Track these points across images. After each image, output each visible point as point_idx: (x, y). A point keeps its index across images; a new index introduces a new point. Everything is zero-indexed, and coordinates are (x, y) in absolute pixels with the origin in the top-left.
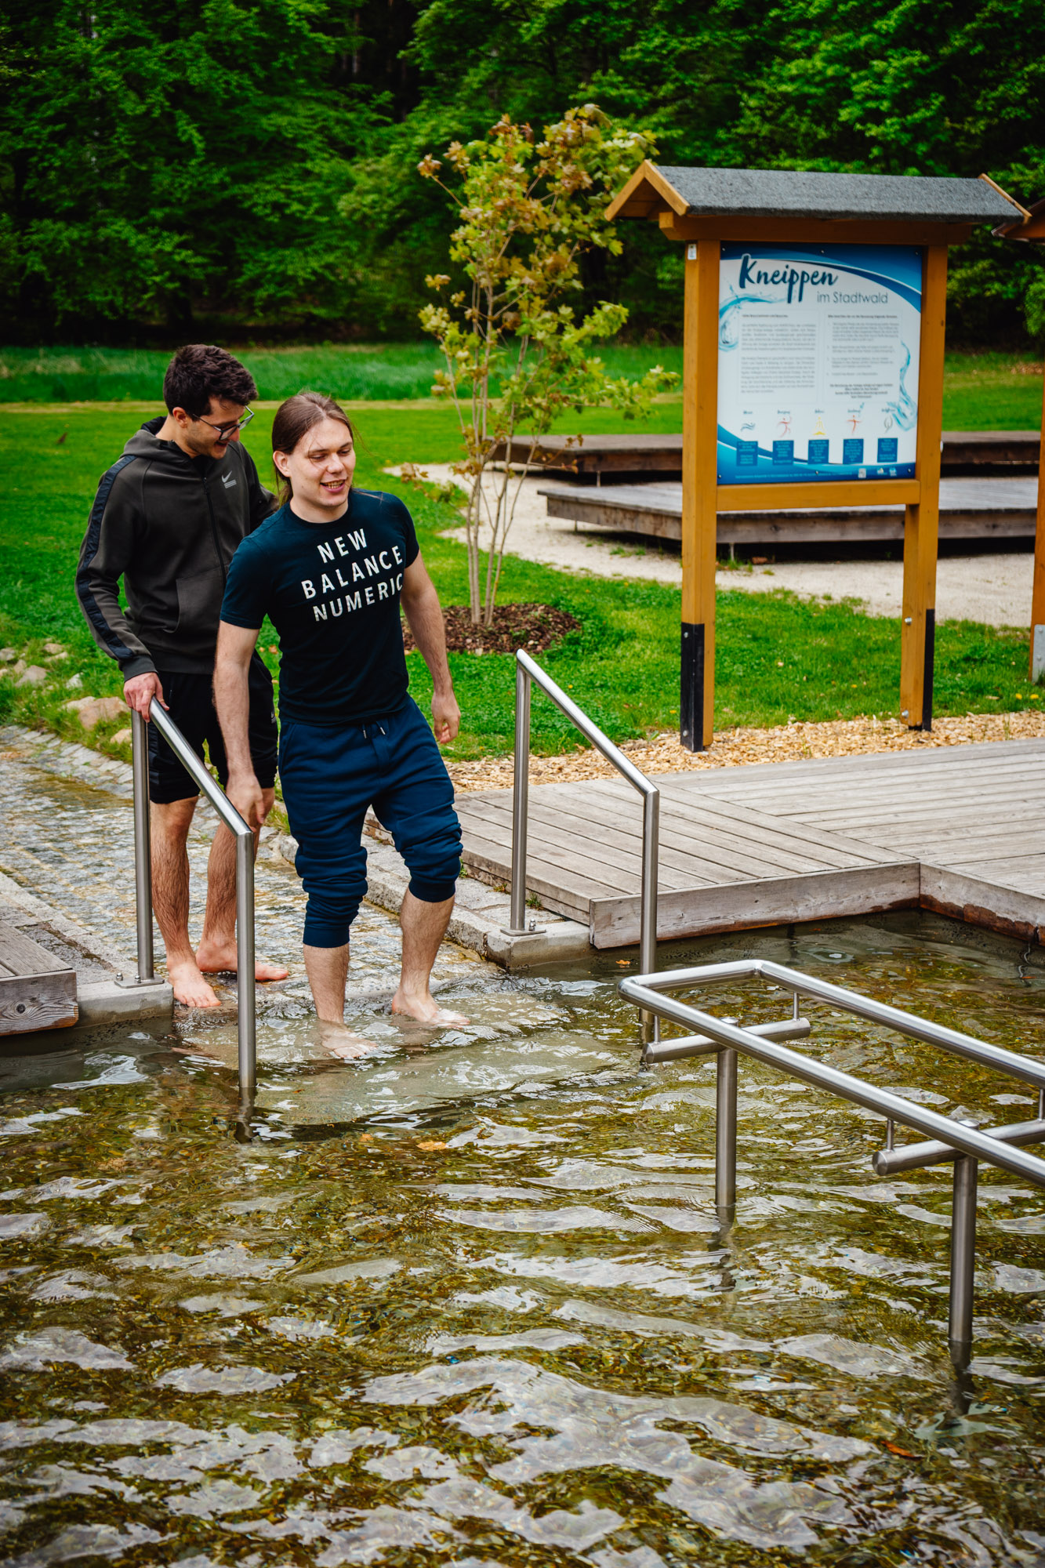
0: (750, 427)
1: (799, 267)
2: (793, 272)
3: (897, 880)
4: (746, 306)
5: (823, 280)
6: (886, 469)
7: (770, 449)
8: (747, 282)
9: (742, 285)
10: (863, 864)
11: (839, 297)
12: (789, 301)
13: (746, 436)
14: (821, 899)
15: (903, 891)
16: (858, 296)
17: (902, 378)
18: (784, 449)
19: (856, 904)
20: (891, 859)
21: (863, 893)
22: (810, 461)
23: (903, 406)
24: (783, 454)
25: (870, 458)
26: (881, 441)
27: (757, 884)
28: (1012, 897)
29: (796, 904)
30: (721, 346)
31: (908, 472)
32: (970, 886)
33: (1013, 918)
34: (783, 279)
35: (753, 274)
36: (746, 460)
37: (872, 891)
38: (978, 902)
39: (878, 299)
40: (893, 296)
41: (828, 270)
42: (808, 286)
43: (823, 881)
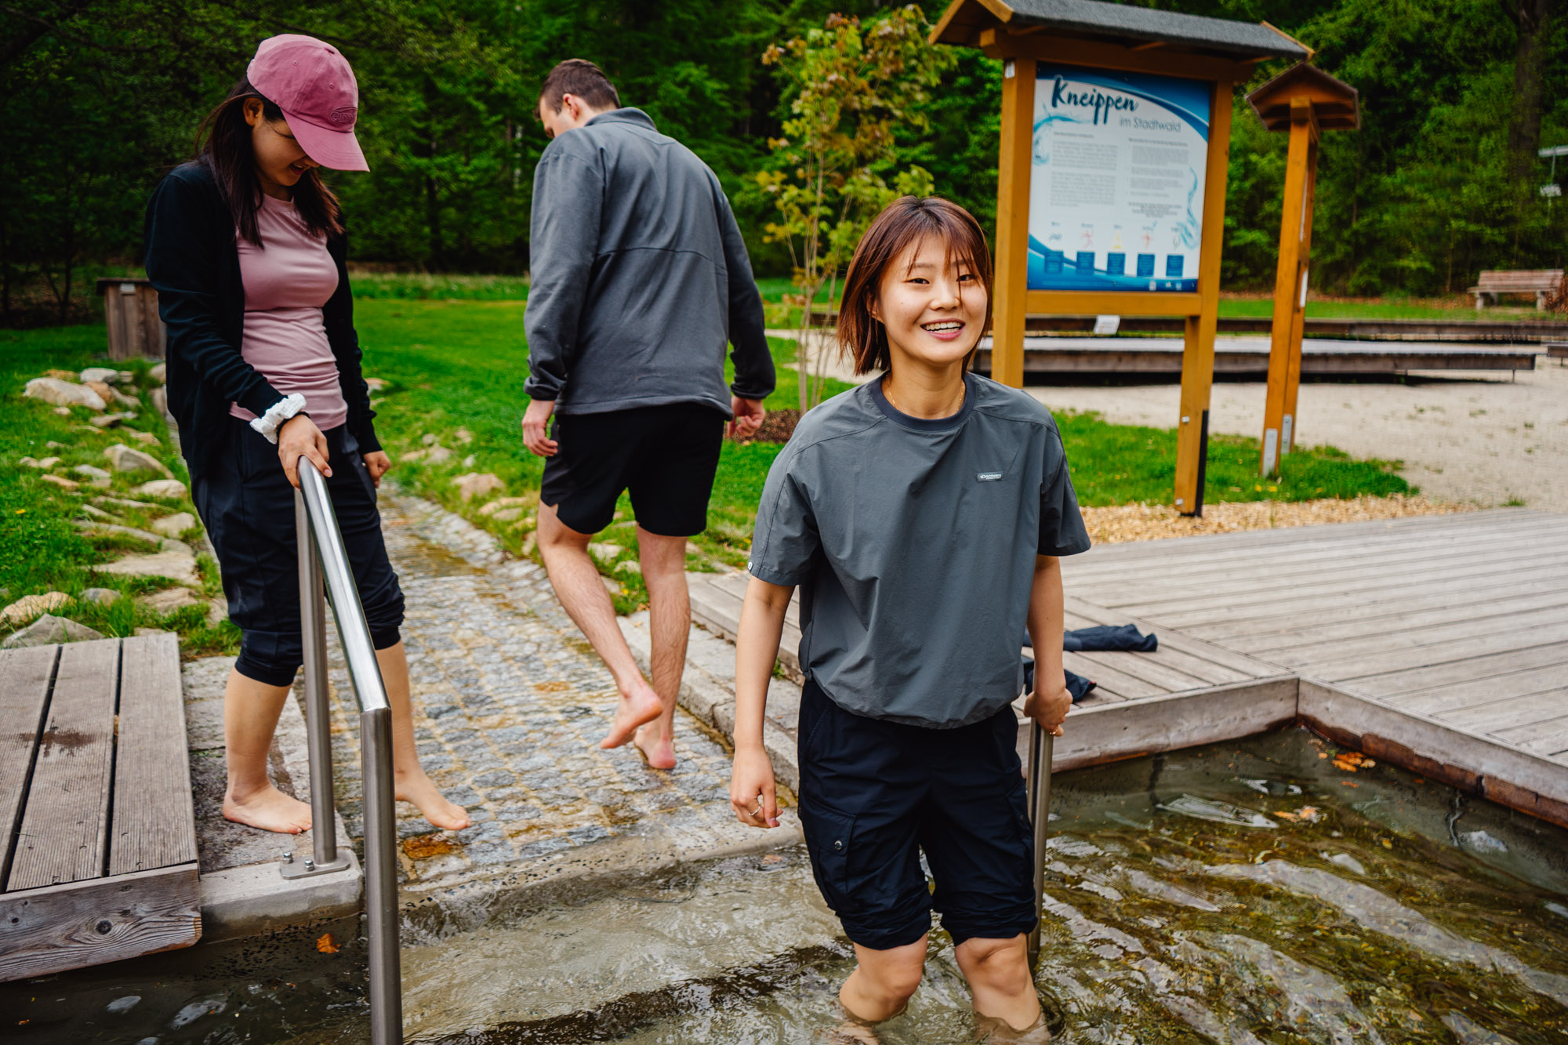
0: (1057, 237)
1: (1105, 92)
2: (1100, 96)
3: (1275, 698)
4: (1058, 125)
5: (1125, 106)
6: (1173, 283)
7: (1074, 258)
8: (1058, 102)
9: (1054, 104)
10: (1238, 680)
11: (1139, 123)
12: (1095, 122)
13: (1053, 246)
14: (1195, 722)
15: (1280, 709)
16: (1155, 123)
17: (1189, 200)
18: (1086, 259)
19: (1232, 727)
20: (1265, 672)
21: (1238, 714)
22: (1109, 272)
23: (1189, 226)
24: (1085, 264)
25: (1160, 272)
26: (1170, 258)
27: (1127, 709)
28: (1441, 733)
29: (1168, 729)
30: (1034, 160)
31: (1191, 287)
32: (1373, 714)
33: (1441, 760)
34: (1091, 102)
35: (1064, 95)
36: (1053, 268)
37: (1249, 710)
38: (1386, 733)
39: (1173, 127)
40: (1186, 126)
41: (1130, 97)
42: (1112, 110)
43: (1198, 702)
